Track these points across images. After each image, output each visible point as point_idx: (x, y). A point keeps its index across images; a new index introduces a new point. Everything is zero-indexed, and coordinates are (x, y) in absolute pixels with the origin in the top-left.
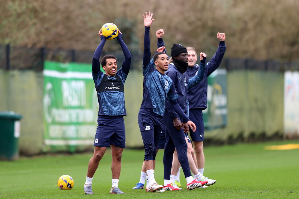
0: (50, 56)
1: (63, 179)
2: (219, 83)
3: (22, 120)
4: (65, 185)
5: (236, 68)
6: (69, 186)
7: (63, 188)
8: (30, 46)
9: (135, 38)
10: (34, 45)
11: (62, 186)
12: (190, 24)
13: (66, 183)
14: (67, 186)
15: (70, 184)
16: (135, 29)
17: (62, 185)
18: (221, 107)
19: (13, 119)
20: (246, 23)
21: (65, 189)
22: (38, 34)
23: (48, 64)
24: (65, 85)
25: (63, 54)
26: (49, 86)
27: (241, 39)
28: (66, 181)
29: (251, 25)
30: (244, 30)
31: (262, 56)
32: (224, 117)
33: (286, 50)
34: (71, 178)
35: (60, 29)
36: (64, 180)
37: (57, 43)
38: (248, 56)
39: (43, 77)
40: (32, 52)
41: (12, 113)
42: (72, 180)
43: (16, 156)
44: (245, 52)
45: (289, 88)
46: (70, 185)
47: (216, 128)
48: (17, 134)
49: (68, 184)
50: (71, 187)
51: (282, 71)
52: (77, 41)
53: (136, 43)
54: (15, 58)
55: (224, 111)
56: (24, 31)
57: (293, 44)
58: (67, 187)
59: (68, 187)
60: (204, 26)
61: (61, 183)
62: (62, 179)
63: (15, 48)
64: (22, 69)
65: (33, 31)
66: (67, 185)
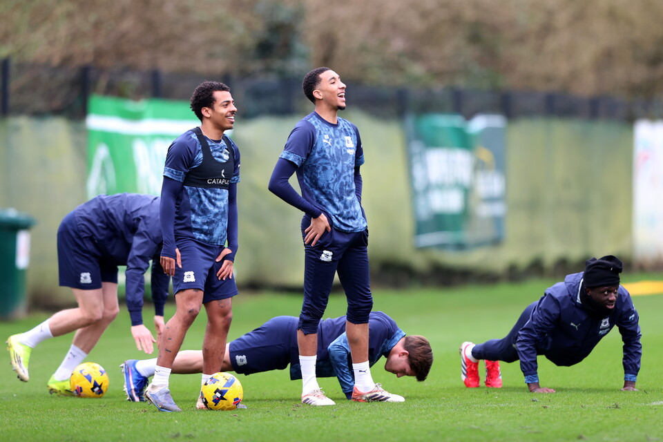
0: (103, 83)
1: (83, 372)
2: (488, 146)
3: (35, 230)
4: (87, 386)
5: (529, 113)
6: (97, 389)
7: (82, 393)
8: (56, 61)
9: (300, 47)
10: (66, 60)
11: (81, 388)
12: (424, 15)
13: (90, 381)
14: (93, 389)
15: (99, 384)
16: (301, 26)
17: (80, 386)
18: (491, 200)
19: (13, 228)
20: (550, 14)
21: (85, 397)
22: (75, 37)
23: (96, 101)
24: (140, 150)
25: (134, 80)
26: (102, 152)
27: (539, 50)
28: (89, 378)
29: (562, 18)
30: (547, 30)
31: (586, 86)
32: (497, 221)
33: (640, 74)
34: (103, 369)
35: (127, 24)
36: (86, 374)
37: (121, 55)
38: (554, 87)
39: (86, 133)
40: (61, 76)
41: (12, 214)
42: (105, 375)
43: (21, 309)
44: (548, 79)
45: (646, 158)
46: (100, 387)
47: (479, 244)
48: (22, 261)
49: (96, 385)
50: (100, 392)
51: (630, 120)
52: (169, 52)
53: (303, 56)
54: (21, 90)
55: (498, 209)
56: (43, 29)
57: (654, 61)
58: (91, 391)
59: (93, 391)
60: (455, 21)
61: (78, 381)
62: (81, 372)
63: (22, 67)
64: (38, 115)
65: (63, 30)
66: (92, 386)
